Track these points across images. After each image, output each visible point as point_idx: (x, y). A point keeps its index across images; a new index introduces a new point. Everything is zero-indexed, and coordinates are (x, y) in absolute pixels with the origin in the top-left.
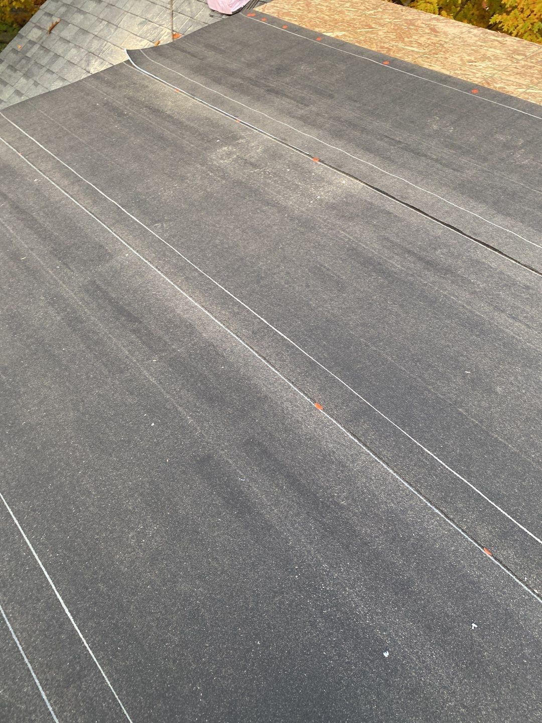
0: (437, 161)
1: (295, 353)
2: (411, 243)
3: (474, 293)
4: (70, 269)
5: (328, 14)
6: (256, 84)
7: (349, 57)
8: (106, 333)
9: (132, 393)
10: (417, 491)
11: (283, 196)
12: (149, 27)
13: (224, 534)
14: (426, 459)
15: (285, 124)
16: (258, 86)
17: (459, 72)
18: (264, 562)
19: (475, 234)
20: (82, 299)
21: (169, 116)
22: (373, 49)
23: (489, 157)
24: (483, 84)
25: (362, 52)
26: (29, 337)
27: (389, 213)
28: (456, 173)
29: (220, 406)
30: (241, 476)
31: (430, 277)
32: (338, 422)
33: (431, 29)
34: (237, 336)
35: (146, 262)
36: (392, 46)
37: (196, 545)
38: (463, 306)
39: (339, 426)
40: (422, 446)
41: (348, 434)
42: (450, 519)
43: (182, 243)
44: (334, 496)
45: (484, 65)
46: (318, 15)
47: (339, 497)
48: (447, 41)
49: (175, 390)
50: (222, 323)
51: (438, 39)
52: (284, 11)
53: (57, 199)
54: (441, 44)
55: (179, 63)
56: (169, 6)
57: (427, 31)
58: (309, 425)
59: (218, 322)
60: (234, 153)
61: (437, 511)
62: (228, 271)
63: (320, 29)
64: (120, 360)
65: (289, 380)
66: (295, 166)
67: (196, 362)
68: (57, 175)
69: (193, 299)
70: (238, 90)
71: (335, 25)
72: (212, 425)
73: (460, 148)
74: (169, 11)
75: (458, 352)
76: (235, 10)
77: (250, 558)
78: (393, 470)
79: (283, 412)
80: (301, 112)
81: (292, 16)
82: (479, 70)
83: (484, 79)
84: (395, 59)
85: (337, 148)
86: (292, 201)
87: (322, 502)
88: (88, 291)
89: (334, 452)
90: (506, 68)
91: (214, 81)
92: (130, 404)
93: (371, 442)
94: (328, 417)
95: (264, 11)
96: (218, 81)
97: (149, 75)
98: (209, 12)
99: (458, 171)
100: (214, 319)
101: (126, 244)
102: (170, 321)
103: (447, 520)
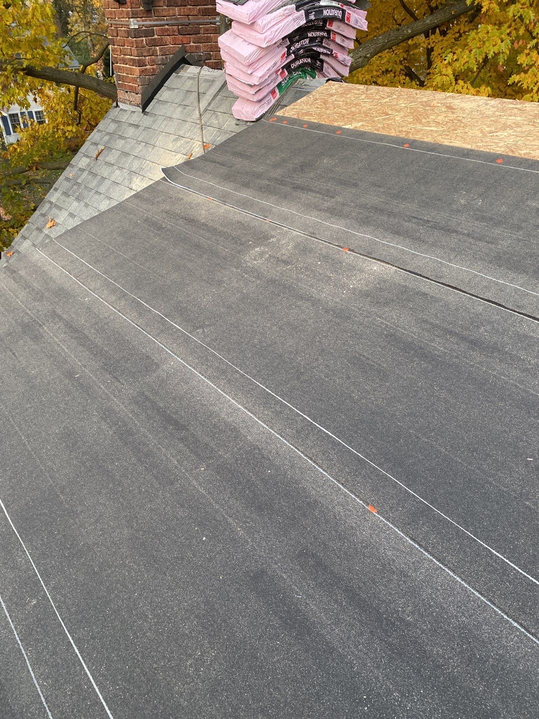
0: (468, 235)
1: (342, 451)
2: (452, 323)
3: (527, 370)
4: (120, 382)
5: (345, 108)
6: (283, 183)
7: (369, 145)
8: (155, 444)
9: (182, 506)
10: (490, 601)
11: (316, 289)
12: (182, 142)
13: (284, 659)
14: (496, 562)
15: (313, 218)
16: (284, 185)
17: (481, 144)
18: (330, 691)
19: (518, 307)
20: (132, 411)
21: (203, 224)
22: (392, 135)
23: (524, 225)
24: (507, 152)
25: (382, 138)
26: (84, 454)
27: (425, 294)
28: (490, 245)
29: (269, 514)
30: (297, 593)
31: (477, 356)
32: (395, 526)
33: (447, 107)
34: (281, 436)
35: (190, 368)
36: (411, 129)
37: (256, 673)
38: (516, 386)
39: (397, 530)
40: (489, 548)
41: (407, 539)
42: (532, 634)
43: (223, 346)
44: (398, 611)
45: (506, 134)
46: (335, 110)
47: (404, 612)
48: (464, 116)
49: (224, 499)
50: (265, 423)
51: (455, 115)
52: (303, 111)
53: (106, 315)
54: (459, 120)
55: (211, 173)
56: (198, 122)
57: (443, 109)
58: (364, 531)
59: (262, 423)
60: (267, 253)
61: (516, 624)
62: (267, 370)
63: (339, 123)
64: (170, 471)
65: (338, 481)
66: (326, 258)
67: (243, 468)
68: (106, 292)
69: (237, 401)
70: (267, 190)
71: (353, 117)
72: (263, 536)
73: (491, 219)
74: (199, 126)
75: (517, 438)
76: (259, 116)
77: (314, 687)
78: (460, 577)
79: (336, 518)
80: (327, 204)
81: (311, 115)
82: (501, 140)
83: (508, 147)
84: (415, 141)
85: (365, 235)
86: (325, 293)
87: (385, 619)
88: (137, 403)
89: (394, 561)
90: (529, 133)
91: (243, 185)
92: (182, 517)
93: (433, 547)
94: (384, 520)
95: (284, 114)
96: (246, 185)
97: (184, 188)
98: (234, 122)
99: (492, 243)
100: (257, 420)
101: (171, 353)
102: (215, 426)
103: (529, 635)
